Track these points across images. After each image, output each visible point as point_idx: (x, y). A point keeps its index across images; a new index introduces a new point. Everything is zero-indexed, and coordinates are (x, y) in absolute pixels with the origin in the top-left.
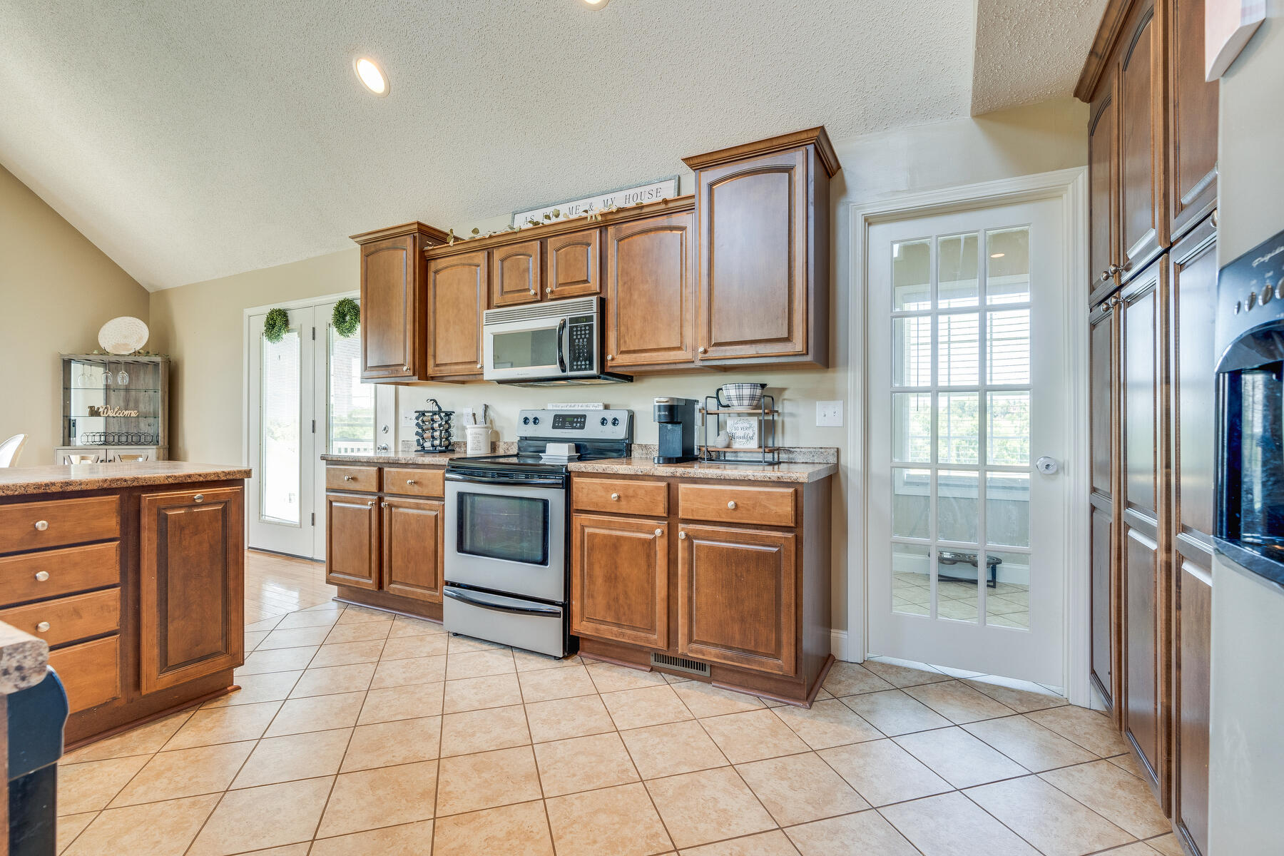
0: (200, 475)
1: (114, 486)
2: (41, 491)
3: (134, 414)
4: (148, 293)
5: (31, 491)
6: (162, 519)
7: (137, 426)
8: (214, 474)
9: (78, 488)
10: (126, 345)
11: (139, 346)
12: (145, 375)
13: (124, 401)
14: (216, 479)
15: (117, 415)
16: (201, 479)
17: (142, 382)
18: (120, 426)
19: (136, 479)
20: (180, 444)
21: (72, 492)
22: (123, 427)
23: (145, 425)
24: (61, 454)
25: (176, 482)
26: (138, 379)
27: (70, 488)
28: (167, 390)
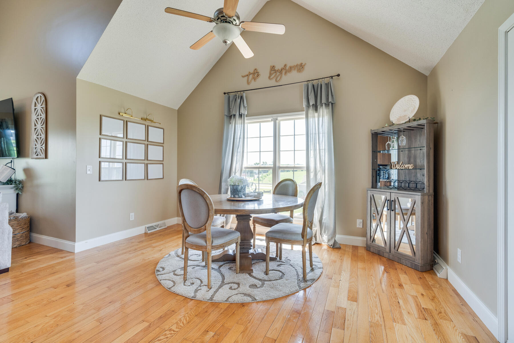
3: (411, 167)
4: (427, 76)
7: (416, 176)
10: (405, 116)
11: (411, 115)
12: (420, 136)
13: (407, 158)
15: (401, 168)
17: (419, 143)
18: (405, 176)
20: (444, 193)
22: (407, 176)
23: (420, 175)
24: (370, 193)
26: (416, 140)
28: (432, 146)
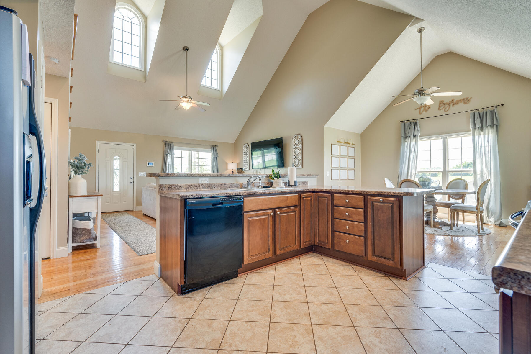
0: (385, 193)
1: (362, 193)
2: (348, 192)
5: (346, 192)
6: (373, 205)
8: (390, 193)
9: (355, 192)
14: (391, 194)
16: (386, 194)
19: (367, 191)
21: (354, 193)
25: (378, 194)
27: (353, 192)
